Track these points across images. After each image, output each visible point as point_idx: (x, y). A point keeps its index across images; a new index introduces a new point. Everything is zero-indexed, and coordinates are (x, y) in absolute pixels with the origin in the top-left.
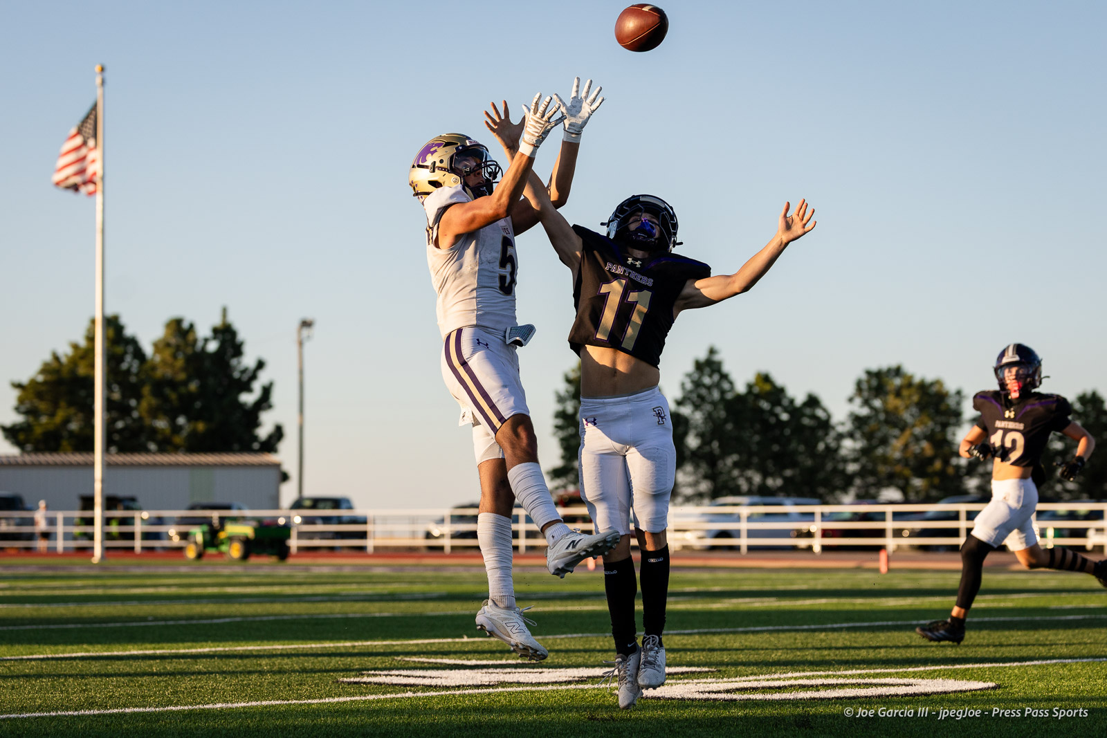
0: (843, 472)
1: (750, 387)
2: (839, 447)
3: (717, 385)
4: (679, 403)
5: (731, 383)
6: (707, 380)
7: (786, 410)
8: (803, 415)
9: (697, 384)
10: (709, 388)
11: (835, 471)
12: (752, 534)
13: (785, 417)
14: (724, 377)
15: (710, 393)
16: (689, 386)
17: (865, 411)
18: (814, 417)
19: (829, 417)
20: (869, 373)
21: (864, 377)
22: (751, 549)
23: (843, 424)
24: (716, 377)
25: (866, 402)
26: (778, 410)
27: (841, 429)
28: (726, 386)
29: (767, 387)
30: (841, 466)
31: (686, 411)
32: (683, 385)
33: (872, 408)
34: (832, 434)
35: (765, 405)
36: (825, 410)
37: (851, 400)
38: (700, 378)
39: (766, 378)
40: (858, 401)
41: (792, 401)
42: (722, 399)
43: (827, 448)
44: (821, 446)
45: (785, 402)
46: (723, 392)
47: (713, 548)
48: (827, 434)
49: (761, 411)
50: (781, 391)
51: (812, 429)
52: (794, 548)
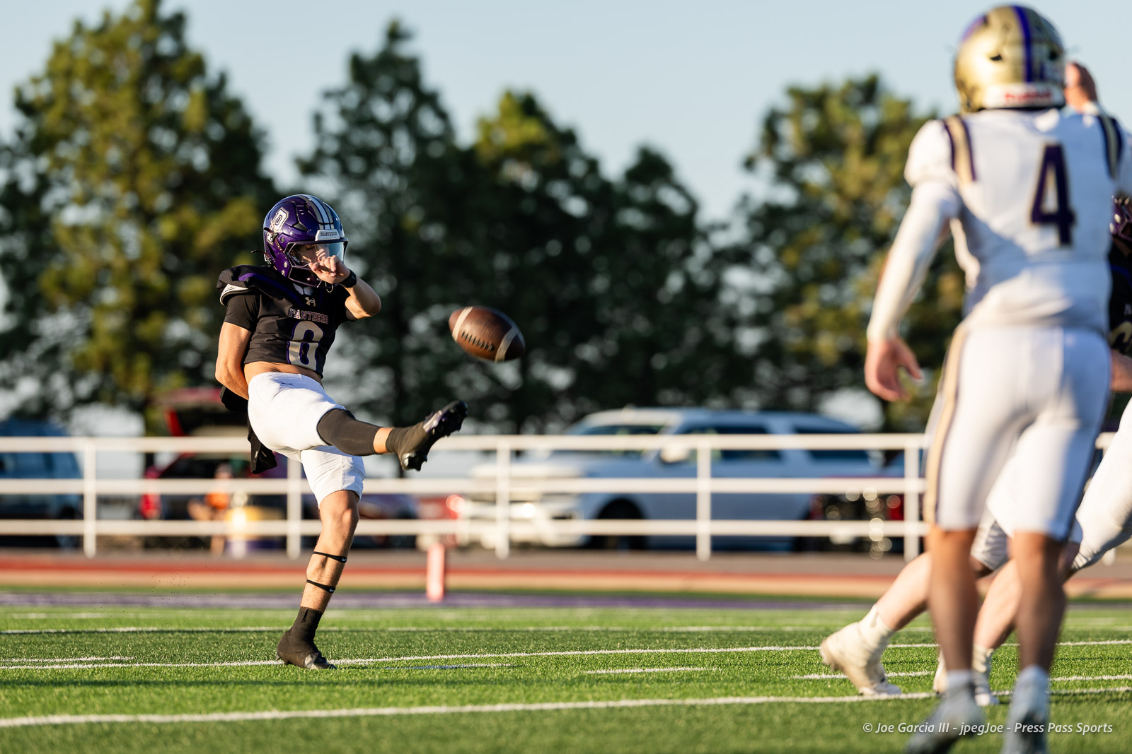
0: (730, 350)
1: (485, 126)
2: (716, 287)
3: (410, 122)
4: (309, 168)
5: (443, 115)
6: (383, 111)
7: (578, 189)
8: (627, 202)
9: (359, 119)
10: (387, 130)
11: (707, 344)
12: (724, 506)
13: (576, 207)
14: (427, 99)
15: (389, 143)
16: (335, 124)
17: (786, 196)
18: (657, 209)
19: (694, 206)
20: (796, 93)
21: (785, 103)
22: (723, 546)
23: (724, 227)
24: (404, 101)
25: (786, 172)
26: (558, 189)
27: (721, 240)
28: (430, 123)
29: (532, 130)
30: (721, 335)
31: (324, 187)
32: (318, 119)
33: (801, 187)
34: (702, 252)
35: (526, 177)
36: (680, 189)
37: (749, 164)
38: (363, 103)
39: (528, 107)
40: (766, 167)
41: (593, 165)
42: (422, 159)
43: (690, 284)
44: (675, 282)
45: (577, 169)
46: (421, 140)
47: (595, 544)
48: (688, 253)
49: (515, 190)
50: (568, 138)
51: (649, 239)
52: (822, 545)
